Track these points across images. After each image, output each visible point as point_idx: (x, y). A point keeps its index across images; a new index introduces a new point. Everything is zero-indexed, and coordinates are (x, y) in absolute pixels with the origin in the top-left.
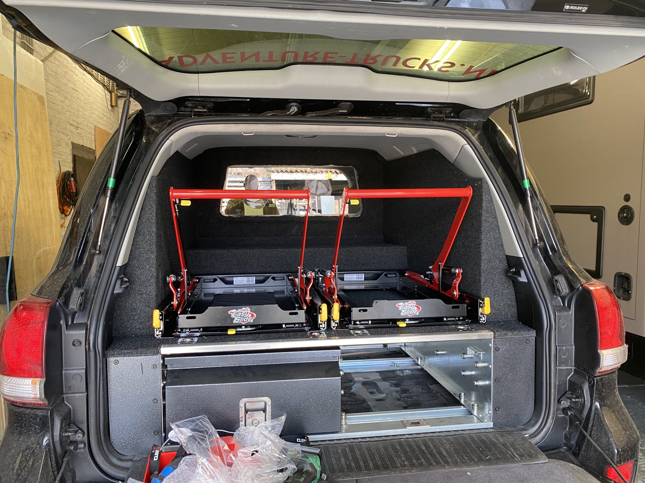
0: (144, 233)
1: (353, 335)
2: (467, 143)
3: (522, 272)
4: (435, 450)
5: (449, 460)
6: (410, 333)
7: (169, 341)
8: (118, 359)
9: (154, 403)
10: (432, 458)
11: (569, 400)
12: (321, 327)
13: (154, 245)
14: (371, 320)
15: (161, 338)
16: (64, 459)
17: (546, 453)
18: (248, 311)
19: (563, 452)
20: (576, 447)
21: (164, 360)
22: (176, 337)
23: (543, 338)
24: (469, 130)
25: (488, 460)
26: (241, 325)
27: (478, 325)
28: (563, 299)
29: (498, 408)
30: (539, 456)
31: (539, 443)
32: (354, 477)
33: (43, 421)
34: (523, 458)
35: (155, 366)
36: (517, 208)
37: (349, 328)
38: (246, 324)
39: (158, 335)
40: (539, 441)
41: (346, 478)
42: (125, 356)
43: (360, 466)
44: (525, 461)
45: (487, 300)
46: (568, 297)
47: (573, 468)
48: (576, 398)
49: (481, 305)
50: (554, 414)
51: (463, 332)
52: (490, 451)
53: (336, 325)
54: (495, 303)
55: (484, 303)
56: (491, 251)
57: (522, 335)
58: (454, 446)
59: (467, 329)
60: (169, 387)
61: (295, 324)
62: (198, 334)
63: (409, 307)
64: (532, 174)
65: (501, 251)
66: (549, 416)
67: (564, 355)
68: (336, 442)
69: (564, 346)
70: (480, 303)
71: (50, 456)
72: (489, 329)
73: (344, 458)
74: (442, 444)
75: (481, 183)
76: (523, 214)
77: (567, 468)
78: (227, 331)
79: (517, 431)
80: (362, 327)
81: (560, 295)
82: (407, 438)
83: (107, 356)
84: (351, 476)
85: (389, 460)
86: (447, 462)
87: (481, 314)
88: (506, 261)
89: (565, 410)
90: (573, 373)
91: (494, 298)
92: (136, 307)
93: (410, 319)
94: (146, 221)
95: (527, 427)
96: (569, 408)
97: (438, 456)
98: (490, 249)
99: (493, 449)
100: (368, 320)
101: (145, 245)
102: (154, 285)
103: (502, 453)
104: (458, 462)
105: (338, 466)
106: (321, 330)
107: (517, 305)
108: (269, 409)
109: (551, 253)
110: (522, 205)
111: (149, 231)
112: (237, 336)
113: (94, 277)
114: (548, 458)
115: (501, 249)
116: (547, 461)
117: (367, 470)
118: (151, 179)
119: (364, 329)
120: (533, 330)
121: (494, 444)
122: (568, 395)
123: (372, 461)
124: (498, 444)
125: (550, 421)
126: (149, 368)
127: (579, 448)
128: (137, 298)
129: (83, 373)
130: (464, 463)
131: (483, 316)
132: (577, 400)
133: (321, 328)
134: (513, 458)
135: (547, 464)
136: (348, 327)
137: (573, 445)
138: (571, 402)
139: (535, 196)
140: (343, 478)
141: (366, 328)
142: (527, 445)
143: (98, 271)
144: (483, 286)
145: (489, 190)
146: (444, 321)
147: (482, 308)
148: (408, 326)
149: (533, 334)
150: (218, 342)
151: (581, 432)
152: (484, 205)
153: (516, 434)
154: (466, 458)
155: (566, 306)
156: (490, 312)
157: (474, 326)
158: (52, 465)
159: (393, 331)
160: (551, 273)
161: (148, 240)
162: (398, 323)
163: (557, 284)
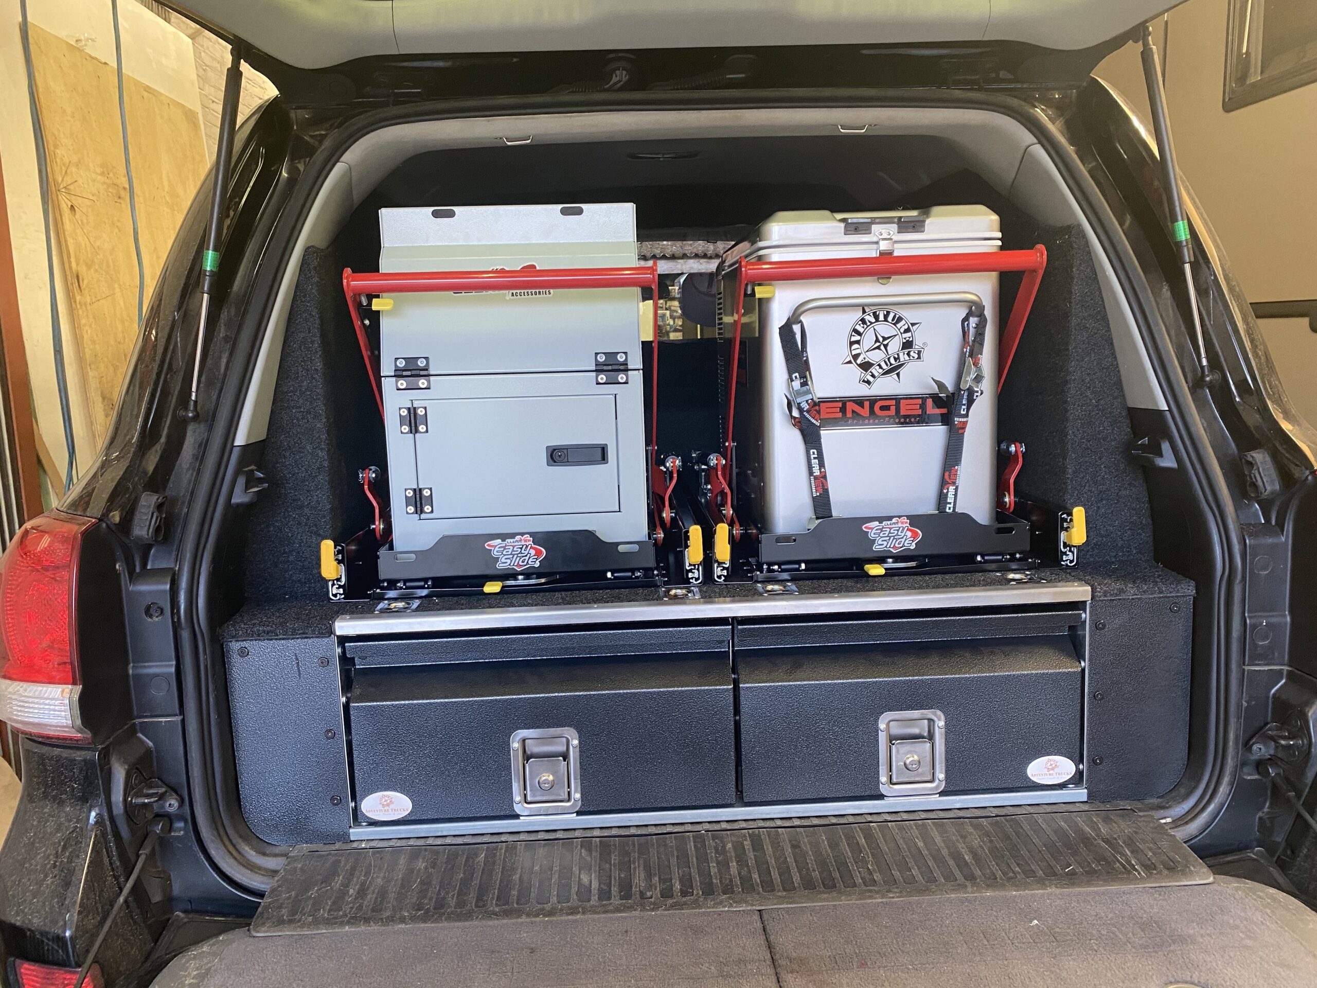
0: (298, 373)
1: (761, 594)
2: (1035, 141)
3: (1166, 447)
4: (946, 850)
5: (978, 873)
6: (893, 589)
7: (357, 607)
8: (247, 646)
9: (328, 738)
10: (938, 867)
11: (1273, 743)
12: (690, 576)
13: (319, 399)
14: (806, 562)
15: (343, 601)
16: (141, 852)
17: (1212, 861)
18: (527, 544)
19: (1254, 860)
20: (1284, 851)
21: (344, 648)
22: (376, 599)
23: (1212, 599)
24: (1042, 110)
25: (1067, 874)
26: (514, 572)
27: (1056, 570)
28: (1266, 506)
29: (1101, 759)
30: (1192, 868)
31: (1196, 836)
32: (755, 905)
33: (87, 773)
34: (1151, 873)
35: (325, 662)
36: (1157, 294)
37: (755, 579)
38: (525, 572)
39: (335, 595)
40: (1195, 832)
41: (735, 907)
42: (260, 640)
43: (772, 880)
44: (1156, 881)
45: (1079, 513)
46: (1278, 503)
47: (1274, 899)
48: (1289, 738)
49: (1065, 524)
50: (1234, 774)
51: (1017, 586)
52: (1075, 853)
53: (725, 573)
54: (1101, 520)
55: (1071, 520)
56: (1091, 400)
57: (1161, 592)
58: (991, 841)
59: (1030, 579)
60: (357, 704)
61: (633, 571)
62: (424, 592)
63: (892, 531)
64: (1197, 208)
65: (1115, 398)
66: (1223, 779)
67: (1264, 639)
68: (724, 826)
69: (1265, 617)
70: (1065, 520)
71: (106, 844)
72: (1080, 580)
73: (737, 862)
74: (964, 837)
75: (1069, 237)
76: (1172, 306)
77: (1261, 898)
78: (483, 587)
79: (1145, 811)
80: (785, 576)
81: (1258, 497)
82: (886, 821)
83: (223, 639)
84: (746, 902)
85: (838, 869)
86: (971, 878)
87: (1065, 545)
88: (1128, 421)
89: (1260, 765)
90: (1283, 681)
91: (1098, 507)
92: (290, 535)
93: (897, 558)
94: (300, 347)
95: (1168, 803)
96: (1272, 760)
97: (951, 863)
98: (1088, 393)
99: (1082, 849)
100: (799, 562)
101: (301, 401)
102: (326, 486)
103: (1105, 859)
104: (996, 878)
105: (721, 878)
106: (692, 584)
107: (1153, 524)
108: (573, 755)
109: (1238, 399)
110: (1169, 286)
111: (308, 370)
112: (506, 596)
113: (188, 470)
114: (1214, 874)
115: (1116, 394)
116: (1211, 879)
117: (785, 890)
118: (306, 251)
119: (788, 581)
120: (1188, 580)
121: (1086, 840)
122: (1272, 728)
123: (800, 871)
124: (1096, 840)
125: (1223, 789)
126: (313, 665)
127: (1293, 852)
128: (291, 516)
129: (172, 674)
130: (1011, 881)
131: (1070, 551)
132: (1292, 743)
133: (692, 578)
134: (1129, 873)
135: (1211, 887)
136: (752, 577)
137: (1279, 843)
138: (1277, 747)
139: (1201, 261)
140: (731, 905)
141: (793, 580)
142: (1164, 844)
143: (195, 457)
144: (1071, 481)
145: (1089, 253)
146: (976, 563)
147: (1067, 531)
148: (890, 573)
149: (1188, 590)
150: (462, 609)
151: (1299, 816)
152: (1076, 289)
153: (1141, 817)
154: (1017, 869)
155: (1273, 522)
156: (1085, 539)
157: (1047, 573)
158: (111, 864)
159: (853, 584)
160: (1237, 445)
161: (306, 390)
162: (867, 567)
163: (1250, 473)
